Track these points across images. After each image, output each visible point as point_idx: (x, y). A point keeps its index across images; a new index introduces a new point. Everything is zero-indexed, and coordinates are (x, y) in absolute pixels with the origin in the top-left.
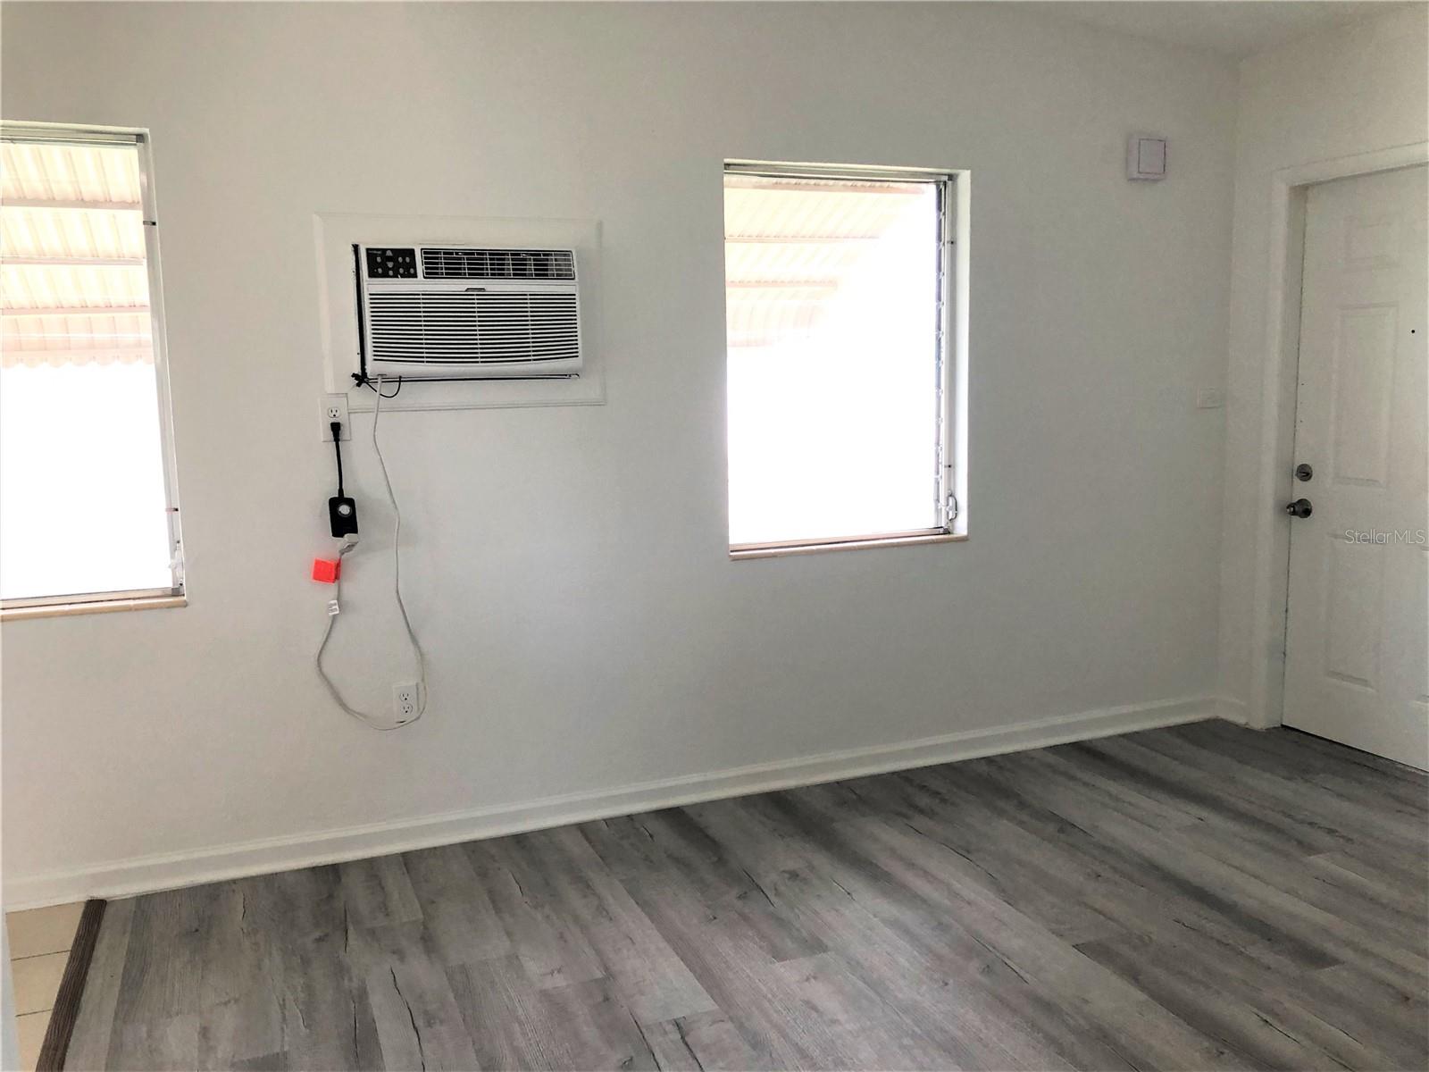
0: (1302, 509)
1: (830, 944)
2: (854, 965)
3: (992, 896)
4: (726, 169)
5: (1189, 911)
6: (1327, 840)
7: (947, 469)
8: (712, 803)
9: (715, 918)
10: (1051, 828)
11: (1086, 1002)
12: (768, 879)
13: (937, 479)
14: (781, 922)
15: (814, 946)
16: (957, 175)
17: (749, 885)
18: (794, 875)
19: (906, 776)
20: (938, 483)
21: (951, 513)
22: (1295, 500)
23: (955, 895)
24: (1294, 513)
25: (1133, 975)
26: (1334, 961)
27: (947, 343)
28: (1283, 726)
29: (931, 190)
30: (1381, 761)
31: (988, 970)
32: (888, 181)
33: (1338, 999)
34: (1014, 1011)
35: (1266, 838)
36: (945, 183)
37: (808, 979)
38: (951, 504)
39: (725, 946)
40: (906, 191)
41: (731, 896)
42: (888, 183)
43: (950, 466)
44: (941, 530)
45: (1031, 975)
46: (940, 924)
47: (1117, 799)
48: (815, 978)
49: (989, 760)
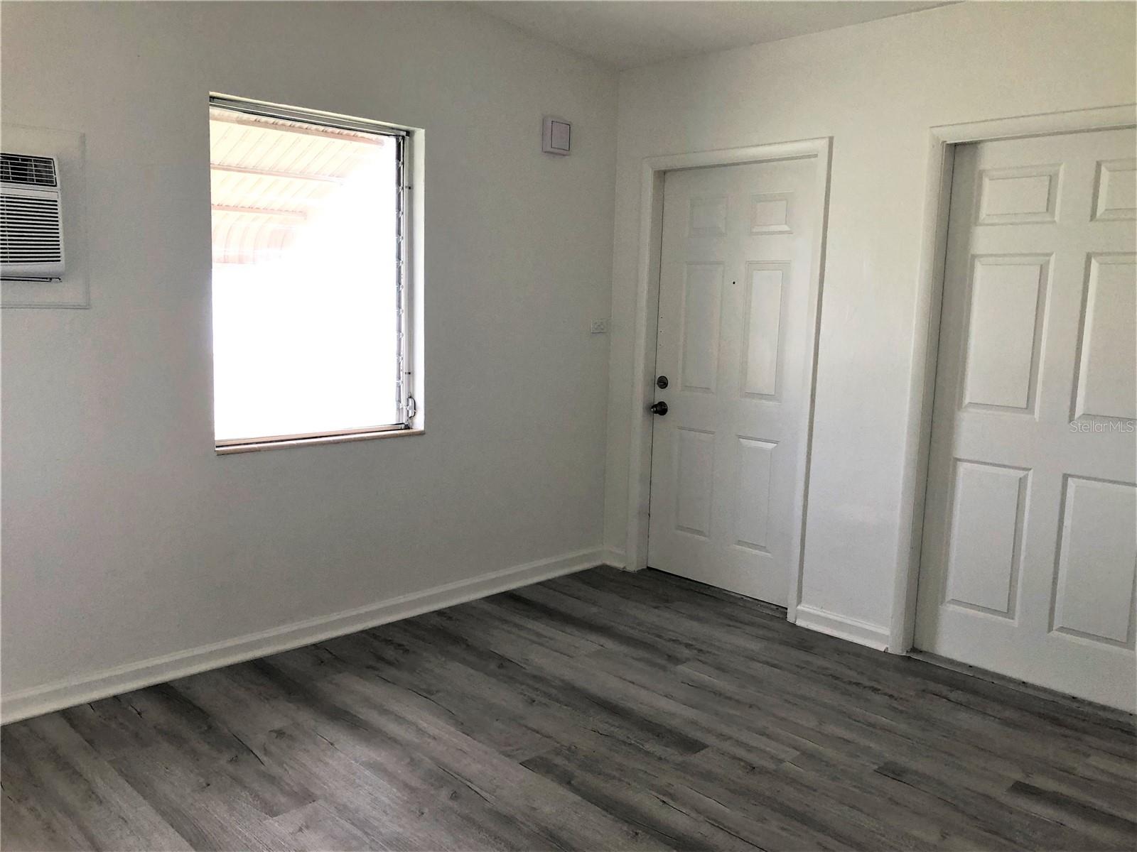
0: (661, 409)
1: (318, 793)
2: (342, 809)
3: (453, 729)
4: (210, 101)
5: (600, 721)
6: (686, 653)
7: (407, 375)
8: (200, 674)
9: (208, 785)
10: (493, 666)
11: (535, 809)
12: (257, 740)
13: (398, 384)
14: (272, 779)
15: (304, 797)
16: (413, 132)
17: (239, 748)
18: (280, 733)
19: (372, 633)
20: (400, 387)
21: (410, 412)
22: (656, 403)
23: (420, 731)
24: (656, 412)
25: (566, 780)
26: (704, 746)
27: (406, 270)
28: (648, 568)
29: (391, 143)
30: (713, 589)
31: (455, 796)
32: (357, 131)
33: (708, 776)
34: (480, 828)
35: (646, 655)
36: (403, 137)
37: (300, 830)
38: (410, 404)
39: (219, 810)
40: (370, 141)
41: (223, 761)
42: (355, 132)
43: (409, 373)
44: (403, 426)
45: (490, 794)
46: (412, 760)
47: (539, 635)
48: (307, 827)
49: (440, 613)
